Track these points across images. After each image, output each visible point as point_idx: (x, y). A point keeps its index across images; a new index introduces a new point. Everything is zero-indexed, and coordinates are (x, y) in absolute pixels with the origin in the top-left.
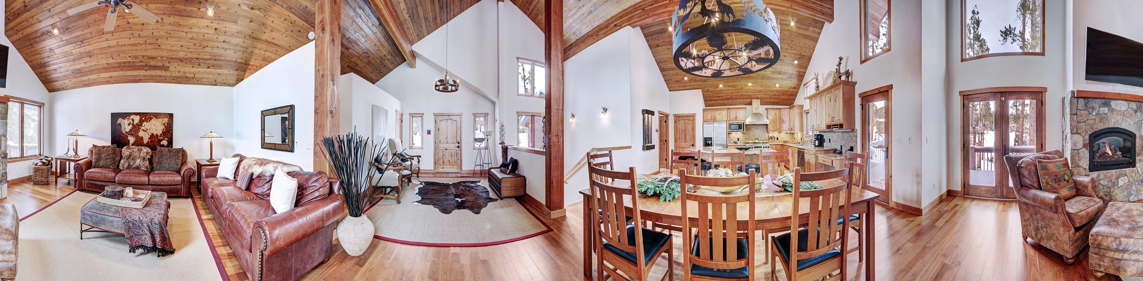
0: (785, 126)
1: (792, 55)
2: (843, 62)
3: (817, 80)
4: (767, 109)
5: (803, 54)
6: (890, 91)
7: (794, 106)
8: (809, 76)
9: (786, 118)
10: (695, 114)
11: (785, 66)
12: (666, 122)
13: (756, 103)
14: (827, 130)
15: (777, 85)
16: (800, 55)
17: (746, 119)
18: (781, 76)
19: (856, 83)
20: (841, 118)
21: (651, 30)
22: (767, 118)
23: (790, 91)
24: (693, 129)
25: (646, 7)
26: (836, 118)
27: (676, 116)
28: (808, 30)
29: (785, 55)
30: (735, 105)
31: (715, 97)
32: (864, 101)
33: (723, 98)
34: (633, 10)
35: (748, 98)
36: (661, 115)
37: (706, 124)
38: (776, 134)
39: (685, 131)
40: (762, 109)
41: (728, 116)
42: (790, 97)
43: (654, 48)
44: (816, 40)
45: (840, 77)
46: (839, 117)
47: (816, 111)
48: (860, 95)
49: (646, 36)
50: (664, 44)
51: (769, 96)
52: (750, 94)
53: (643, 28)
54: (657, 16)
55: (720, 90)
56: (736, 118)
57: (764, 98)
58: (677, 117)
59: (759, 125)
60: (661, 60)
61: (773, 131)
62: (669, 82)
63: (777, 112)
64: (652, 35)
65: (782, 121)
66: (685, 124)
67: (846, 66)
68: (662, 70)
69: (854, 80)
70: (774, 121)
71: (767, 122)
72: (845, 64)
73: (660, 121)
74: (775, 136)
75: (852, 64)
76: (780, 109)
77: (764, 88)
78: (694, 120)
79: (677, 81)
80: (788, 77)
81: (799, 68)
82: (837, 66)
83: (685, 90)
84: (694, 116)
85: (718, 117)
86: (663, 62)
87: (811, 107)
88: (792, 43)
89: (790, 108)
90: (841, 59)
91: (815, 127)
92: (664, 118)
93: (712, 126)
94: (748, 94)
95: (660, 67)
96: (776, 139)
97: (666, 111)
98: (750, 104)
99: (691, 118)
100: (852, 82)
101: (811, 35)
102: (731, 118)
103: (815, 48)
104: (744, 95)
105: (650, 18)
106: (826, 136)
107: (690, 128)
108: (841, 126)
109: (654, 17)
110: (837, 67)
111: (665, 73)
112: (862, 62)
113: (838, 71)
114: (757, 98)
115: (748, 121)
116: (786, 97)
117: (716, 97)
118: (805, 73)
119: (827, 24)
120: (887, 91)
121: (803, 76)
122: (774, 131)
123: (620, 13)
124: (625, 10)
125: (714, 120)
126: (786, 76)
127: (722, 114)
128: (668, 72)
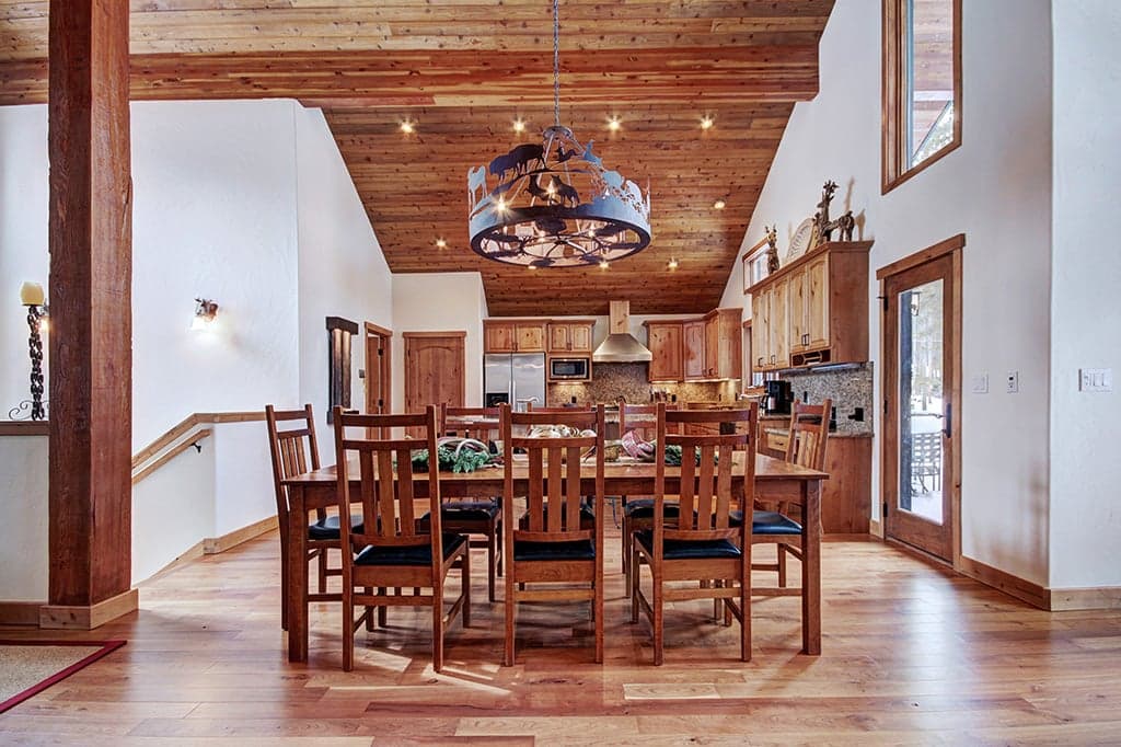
0: (695, 366)
1: (709, 191)
2: (838, 196)
3: (772, 244)
4: (646, 325)
5: (739, 182)
6: (956, 253)
7: (717, 313)
8: (755, 236)
9: (696, 346)
10: (464, 333)
11: (691, 217)
12: (381, 352)
13: (619, 309)
14: (794, 369)
15: (673, 265)
16: (730, 188)
17: (594, 349)
18: (680, 243)
19: (870, 244)
20: (826, 336)
21: (352, 121)
22: (648, 348)
23: (706, 277)
24: (459, 371)
25: (345, 70)
26: (815, 336)
27: (407, 336)
28: (748, 128)
29: (690, 193)
30: (566, 314)
31: (514, 293)
32: (890, 289)
33: (538, 296)
34: (307, 62)
35: (598, 299)
36: (370, 335)
37: (493, 360)
38: (669, 387)
39: (437, 375)
40: (634, 324)
41: (550, 339)
42: (710, 291)
43: (357, 162)
44: (773, 145)
45: (828, 234)
46: (821, 333)
47: (767, 322)
48: (880, 273)
49: (336, 130)
50: (385, 158)
51: (653, 292)
52: (605, 287)
53: (329, 113)
54: (377, 100)
55: (531, 277)
56: (569, 345)
57: (638, 297)
58: (413, 341)
59: (626, 363)
60: (375, 195)
61: (661, 378)
62: (392, 249)
63: (674, 332)
64: (356, 133)
65: (686, 354)
66: (436, 358)
67: (848, 202)
68: (375, 219)
69: (865, 238)
70: (663, 354)
71: (647, 355)
72: (845, 197)
73: (370, 349)
74: (668, 391)
75: (863, 198)
76: (681, 322)
77: (639, 273)
78: (460, 349)
79: (416, 249)
80: (702, 244)
81: (727, 217)
82: (819, 206)
83: (436, 271)
84: (459, 338)
85: (524, 342)
86: (379, 200)
87: (755, 314)
88: (709, 164)
89: (707, 320)
90: (830, 188)
91: (765, 362)
92: (379, 343)
93: (507, 366)
94: (598, 287)
95: (369, 211)
96: (670, 398)
97: (385, 324)
98: (605, 311)
99: (454, 344)
100: (861, 243)
101: (757, 137)
102: (556, 346)
103: (771, 163)
104: (590, 290)
105: (358, 99)
106: (797, 386)
107: (451, 371)
108: (826, 355)
109: (369, 99)
110: (820, 210)
111: (384, 226)
112: (887, 188)
113: (822, 220)
114: (622, 298)
115: (601, 353)
116: (697, 292)
117: (519, 292)
118: (745, 226)
119: (799, 105)
120: (949, 254)
121: (741, 236)
122: (664, 378)
123: (260, 54)
124: (282, 54)
125: (512, 350)
126: (694, 241)
127: (533, 336)
128: (391, 224)
